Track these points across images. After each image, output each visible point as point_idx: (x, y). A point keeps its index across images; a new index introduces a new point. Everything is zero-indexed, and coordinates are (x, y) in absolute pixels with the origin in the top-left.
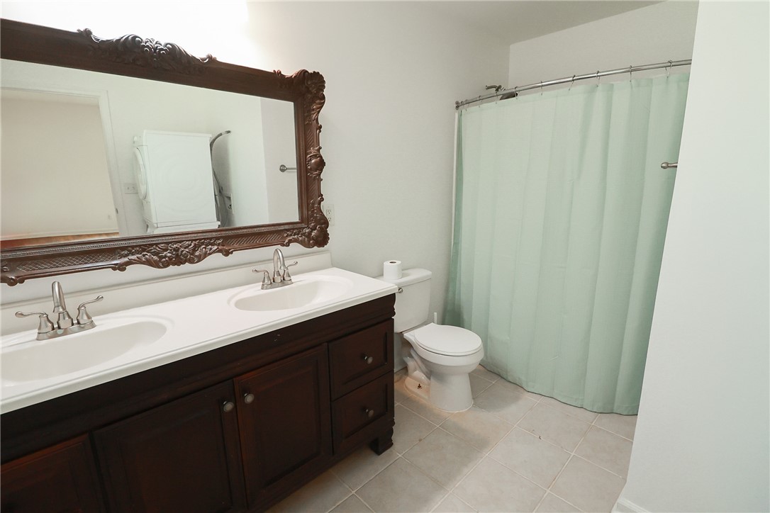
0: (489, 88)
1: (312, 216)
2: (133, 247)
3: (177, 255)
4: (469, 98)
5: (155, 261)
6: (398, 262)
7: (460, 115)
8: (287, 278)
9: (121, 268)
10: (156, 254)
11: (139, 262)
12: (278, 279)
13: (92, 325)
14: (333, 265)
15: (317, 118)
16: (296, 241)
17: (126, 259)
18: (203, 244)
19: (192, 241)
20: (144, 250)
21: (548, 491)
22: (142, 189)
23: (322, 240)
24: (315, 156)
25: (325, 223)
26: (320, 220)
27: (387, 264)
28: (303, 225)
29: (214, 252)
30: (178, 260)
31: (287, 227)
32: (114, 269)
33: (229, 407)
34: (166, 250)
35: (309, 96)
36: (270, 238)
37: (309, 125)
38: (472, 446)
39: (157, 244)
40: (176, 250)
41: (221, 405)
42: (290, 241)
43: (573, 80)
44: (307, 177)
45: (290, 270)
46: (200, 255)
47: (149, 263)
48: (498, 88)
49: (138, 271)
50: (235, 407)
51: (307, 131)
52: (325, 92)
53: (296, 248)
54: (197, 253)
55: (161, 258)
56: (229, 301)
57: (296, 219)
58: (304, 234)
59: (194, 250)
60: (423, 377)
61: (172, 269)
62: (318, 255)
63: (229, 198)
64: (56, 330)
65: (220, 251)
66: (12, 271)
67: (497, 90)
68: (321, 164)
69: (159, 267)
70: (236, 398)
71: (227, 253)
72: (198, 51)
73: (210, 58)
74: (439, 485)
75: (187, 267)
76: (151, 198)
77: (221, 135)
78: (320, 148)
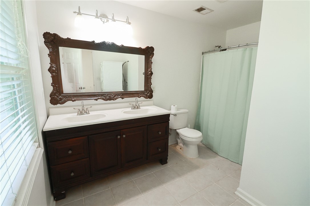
0: (216, 47)
1: (148, 89)
2: (100, 95)
3: (110, 98)
4: (206, 51)
5: (104, 99)
6: (176, 106)
7: (203, 57)
8: (139, 107)
9: (96, 100)
10: (105, 97)
11: (101, 99)
12: (136, 107)
13: (89, 113)
14: (154, 105)
15: (151, 60)
16: (143, 96)
17: (98, 98)
18: (117, 95)
19: (114, 94)
20: (102, 96)
21: (215, 183)
22: (102, 79)
23: (151, 97)
24: (150, 71)
25: (152, 91)
26: (150, 90)
27: (172, 106)
28: (145, 92)
29: (119, 98)
30: (110, 99)
31: (140, 92)
32: (95, 100)
33: (119, 137)
34: (107, 96)
35: (149, 53)
36: (135, 95)
37: (149, 62)
38: (193, 167)
39: (105, 94)
40: (110, 96)
41: (117, 136)
42: (141, 96)
43: (239, 46)
44: (147, 77)
45: (140, 105)
46: (116, 98)
47: (103, 99)
48: (219, 47)
49: (100, 101)
50: (121, 137)
51: (148, 64)
52: (154, 52)
53: (142, 98)
54: (115, 98)
55: (106, 98)
56: (122, 112)
57: (143, 90)
58: (145, 94)
59: (114, 97)
60: (182, 146)
61: (108, 101)
62: (149, 101)
63: (127, 83)
64: (81, 113)
65: (121, 98)
66: (73, 98)
67: (219, 48)
68: (152, 74)
69: (105, 101)
70: (121, 136)
71: (123, 98)
72: (119, 44)
73: (122, 45)
74: (179, 175)
75: (112, 101)
76: (104, 82)
77: (126, 62)
78: (152, 69)
